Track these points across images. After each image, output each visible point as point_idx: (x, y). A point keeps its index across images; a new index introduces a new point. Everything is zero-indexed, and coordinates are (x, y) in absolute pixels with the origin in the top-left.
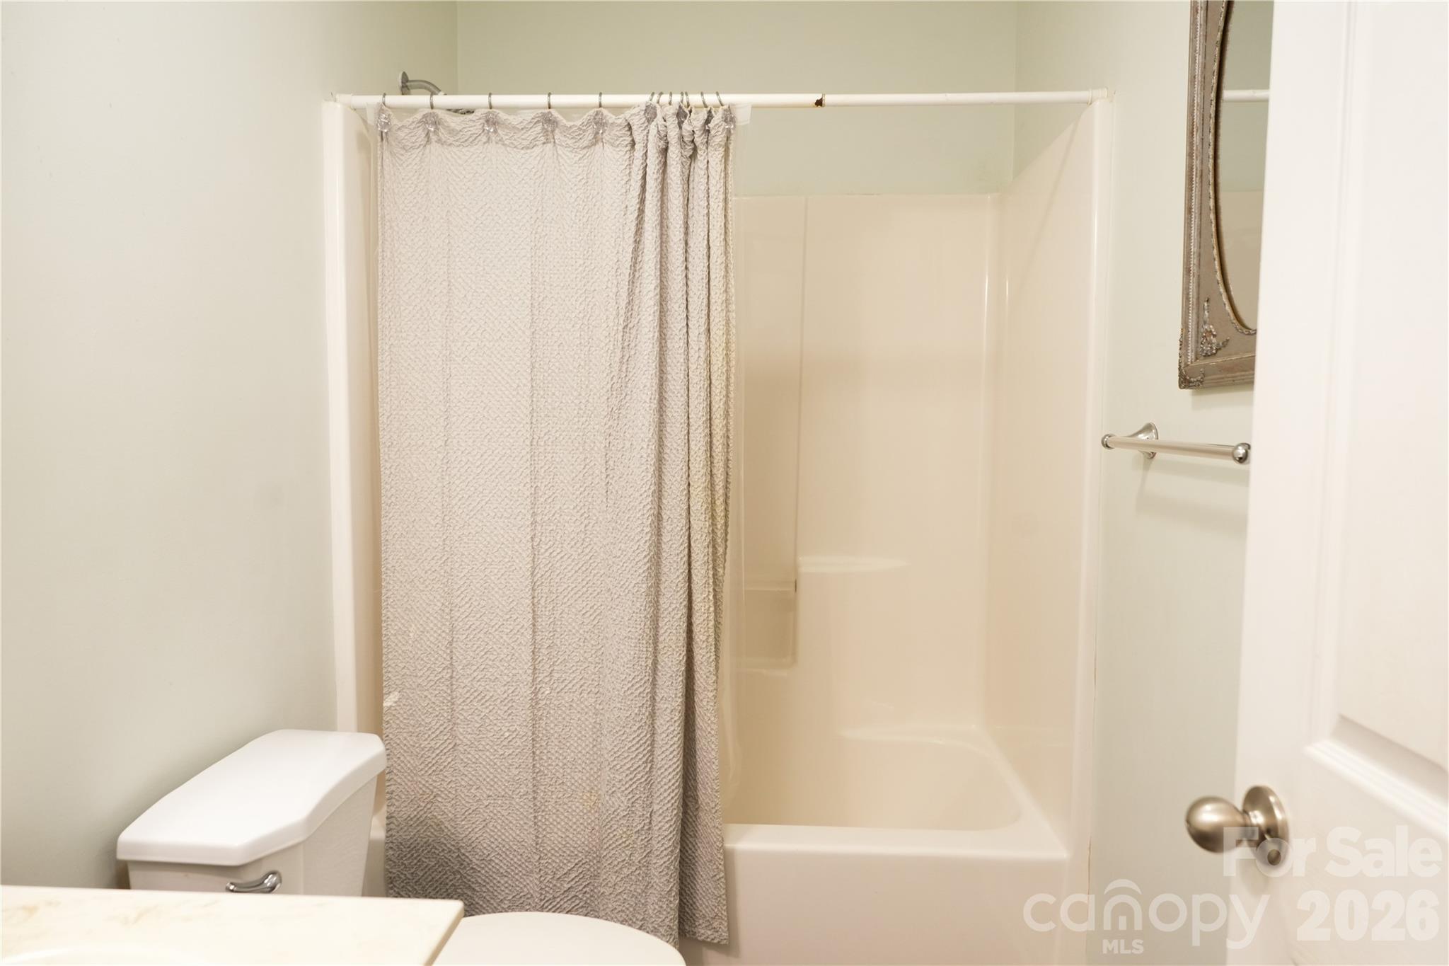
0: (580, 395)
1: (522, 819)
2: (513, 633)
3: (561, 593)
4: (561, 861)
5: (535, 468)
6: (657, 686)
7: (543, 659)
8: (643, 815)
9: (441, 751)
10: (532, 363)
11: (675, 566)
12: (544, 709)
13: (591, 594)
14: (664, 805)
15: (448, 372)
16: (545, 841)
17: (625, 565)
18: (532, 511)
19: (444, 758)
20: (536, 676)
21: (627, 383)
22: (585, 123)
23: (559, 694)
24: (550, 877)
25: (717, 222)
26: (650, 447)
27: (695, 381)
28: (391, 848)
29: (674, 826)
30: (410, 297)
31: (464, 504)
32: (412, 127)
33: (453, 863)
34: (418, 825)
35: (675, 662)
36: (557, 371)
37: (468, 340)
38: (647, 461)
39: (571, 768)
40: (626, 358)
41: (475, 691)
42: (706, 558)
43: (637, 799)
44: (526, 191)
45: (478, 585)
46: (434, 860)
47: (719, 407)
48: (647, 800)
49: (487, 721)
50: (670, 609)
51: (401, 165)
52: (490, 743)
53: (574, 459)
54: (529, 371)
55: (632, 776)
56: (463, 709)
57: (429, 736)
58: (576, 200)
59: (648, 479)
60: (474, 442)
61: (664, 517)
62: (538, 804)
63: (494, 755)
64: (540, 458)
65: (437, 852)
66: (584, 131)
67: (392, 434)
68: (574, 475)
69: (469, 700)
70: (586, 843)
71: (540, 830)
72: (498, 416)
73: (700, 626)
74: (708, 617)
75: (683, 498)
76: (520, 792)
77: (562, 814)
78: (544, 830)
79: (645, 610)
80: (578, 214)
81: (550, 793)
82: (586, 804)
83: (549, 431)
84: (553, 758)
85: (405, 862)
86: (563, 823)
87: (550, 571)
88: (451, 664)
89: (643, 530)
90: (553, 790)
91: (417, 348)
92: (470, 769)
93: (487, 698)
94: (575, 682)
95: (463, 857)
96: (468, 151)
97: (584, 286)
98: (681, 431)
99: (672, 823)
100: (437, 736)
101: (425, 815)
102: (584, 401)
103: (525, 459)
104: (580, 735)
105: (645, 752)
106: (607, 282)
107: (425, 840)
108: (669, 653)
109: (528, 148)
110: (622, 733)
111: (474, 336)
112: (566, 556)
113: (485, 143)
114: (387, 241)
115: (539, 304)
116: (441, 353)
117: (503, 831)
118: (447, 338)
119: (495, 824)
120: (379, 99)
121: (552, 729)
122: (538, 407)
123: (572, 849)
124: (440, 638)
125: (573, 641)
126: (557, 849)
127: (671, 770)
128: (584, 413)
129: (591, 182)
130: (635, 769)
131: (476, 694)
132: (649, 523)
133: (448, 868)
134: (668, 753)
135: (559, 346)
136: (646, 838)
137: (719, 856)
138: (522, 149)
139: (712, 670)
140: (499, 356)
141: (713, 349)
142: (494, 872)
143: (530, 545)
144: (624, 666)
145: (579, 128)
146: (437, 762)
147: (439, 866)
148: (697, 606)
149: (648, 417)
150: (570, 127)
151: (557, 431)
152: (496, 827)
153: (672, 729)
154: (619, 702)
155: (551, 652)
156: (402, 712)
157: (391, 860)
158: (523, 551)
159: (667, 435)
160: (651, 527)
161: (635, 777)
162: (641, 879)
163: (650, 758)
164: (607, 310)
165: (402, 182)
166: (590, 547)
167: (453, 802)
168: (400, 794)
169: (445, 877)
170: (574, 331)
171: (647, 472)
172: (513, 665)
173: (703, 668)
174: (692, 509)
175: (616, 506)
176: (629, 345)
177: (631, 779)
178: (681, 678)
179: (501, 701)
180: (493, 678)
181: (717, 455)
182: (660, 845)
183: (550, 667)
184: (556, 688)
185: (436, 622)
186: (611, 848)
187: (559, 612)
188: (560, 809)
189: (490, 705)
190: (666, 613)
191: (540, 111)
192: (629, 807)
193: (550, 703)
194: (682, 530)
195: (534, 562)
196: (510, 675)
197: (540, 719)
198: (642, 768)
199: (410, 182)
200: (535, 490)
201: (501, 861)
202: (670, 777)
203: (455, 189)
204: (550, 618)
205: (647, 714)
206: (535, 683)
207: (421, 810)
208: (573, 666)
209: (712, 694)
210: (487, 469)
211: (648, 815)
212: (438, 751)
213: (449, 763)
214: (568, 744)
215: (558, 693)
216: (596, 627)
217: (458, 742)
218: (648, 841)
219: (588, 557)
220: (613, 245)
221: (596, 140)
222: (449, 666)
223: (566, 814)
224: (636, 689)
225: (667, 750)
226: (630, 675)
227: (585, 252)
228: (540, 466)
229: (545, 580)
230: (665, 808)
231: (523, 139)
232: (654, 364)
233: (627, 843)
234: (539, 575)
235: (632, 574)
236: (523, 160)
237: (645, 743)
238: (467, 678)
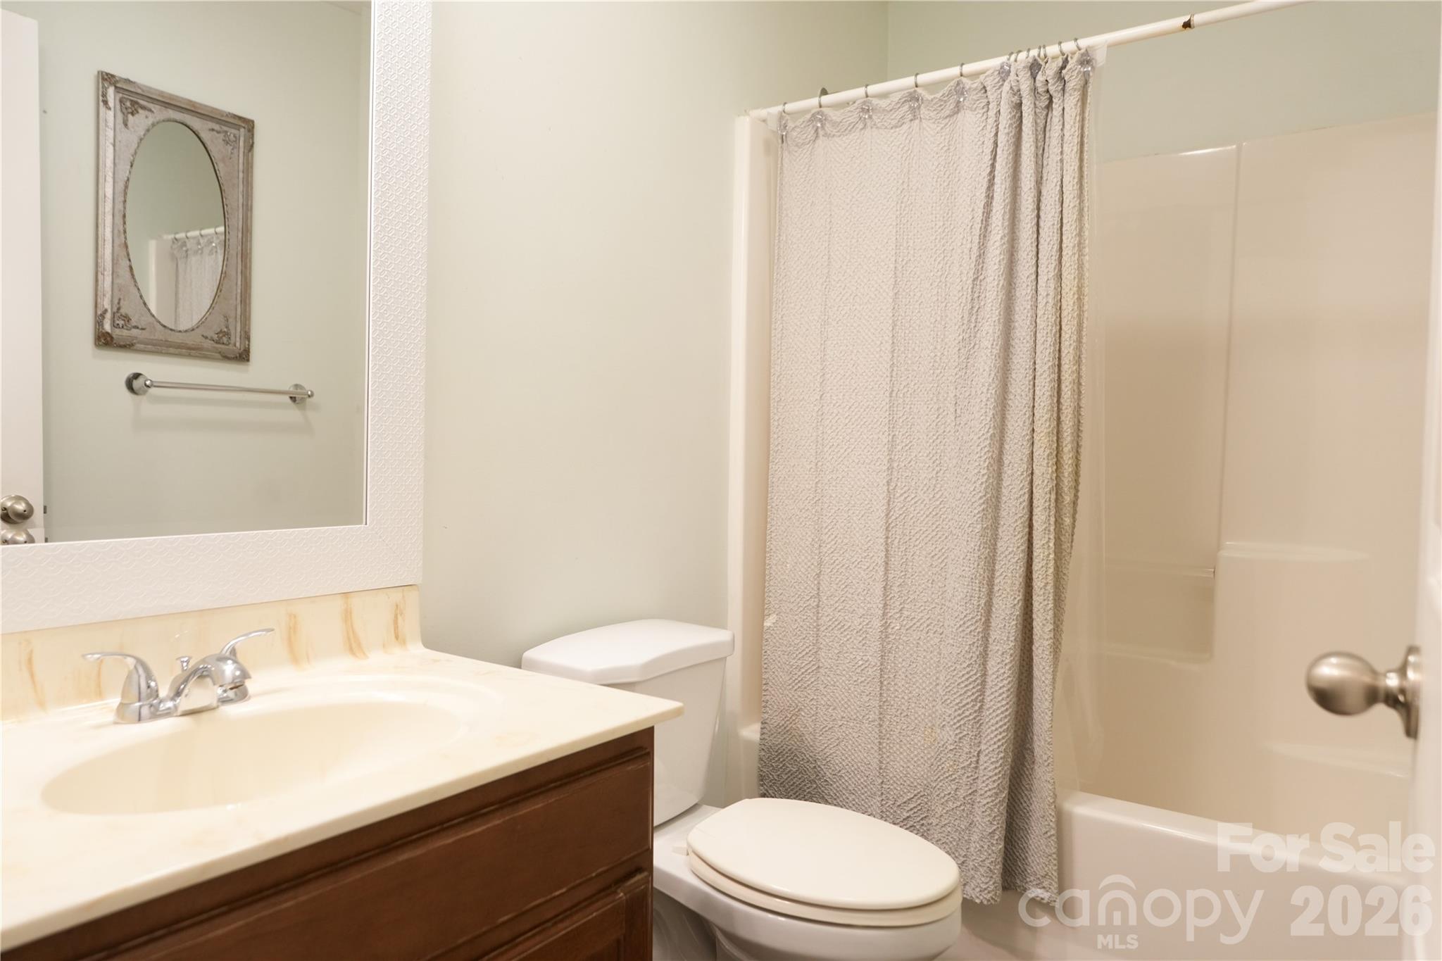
0: (936, 348)
1: (869, 744)
2: (869, 569)
3: (914, 536)
4: (901, 789)
5: (893, 418)
6: (991, 628)
7: (894, 596)
8: (970, 752)
9: (806, 671)
10: (894, 322)
11: (1014, 511)
12: (894, 644)
13: (940, 538)
14: (990, 746)
15: (825, 335)
16: (889, 768)
17: (964, 506)
18: (888, 457)
19: (808, 677)
20: (886, 611)
21: (976, 333)
22: (946, 94)
23: (908, 632)
24: (891, 802)
25: (1071, 166)
26: (990, 391)
27: (1041, 327)
28: (763, 749)
29: (1000, 769)
30: (798, 272)
31: (834, 451)
32: (802, 126)
33: (810, 772)
34: (785, 733)
35: (1009, 606)
36: (917, 328)
37: (842, 305)
38: (987, 404)
39: (916, 703)
40: (975, 309)
41: (836, 620)
42: (1047, 504)
43: (964, 736)
44: (894, 166)
45: (843, 525)
46: (795, 767)
47: (1069, 352)
48: (975, 739)
49: (845, 648)
50: (1007, 553)
51: (795, 161)
52: (846, 669)
53: (929, 409)
54: (891, 328)
55: (960, 712)
56: (825, 635)
57: (797, 656)
58: (937, 167)
59: (987, 422)
60: (844, 395)
61: (1006, 462)
62: (884, 731)
63: (849, 681)
64: (899, 409)
65: (798, 760)
66: (945, 102)
67: (781, 391)
68: (928, 424)
69: (831, 628)
70: (925, 776)
71: (885, 756)
72: (865, 372)
73: (1038, 573)
74: (1047, 564)
75: (1025, 443)
76: (869, 718)
77: (905, 744)
78: (888, 757)
79: (979, 550)
80: (939, 180)
81: (895, 723)
82: (927, 739)
83: (908, 384)
84: (900, 691)
85: (773, 764)
86: (905, 754)
87: (904, 515)
88: (818, 594)
89: (979, 472)
90: (898, 721)
91: (802, 315)
92: (829, 691)
93: (846, 627)
94: (922, 621)
95: (819, 769)
96: (847, 139)
97: (943, 246)
98: (1026, 377)
99: (998, 765)
100: (803, 657)
101: (790, 726)
102: (939, 354)
103: (884, 409)
104: (924, 673)
105: (974, 690)
106: (963, 239)
107: (789, 748)
108: (1003, 596)
109: (896, 127)
110: (952, 669)
111: (848, 301)
112: (920, 501)
113: (862, 129)
114: (783, 226)
115: (903, 267)
116: (820, 318)
117: (853, 751)
118: (826, 305)
119: (847, 744)
120: (780, 108)
121: (899, 663)
122: (898, 362)
123: (912, 780)
124: (809, 569)
125: (923, 581)
126: (898, 777)
127: (999, 712)
128: (939, 365)
129: (952, 148)
130: (964, 706)
131: (836, 623)
132: (986, 465)
133: (805, 777)
134: (997, 694)
135: (920, 304)
136: (972, 776)
137: (1050, 812)
138: (892, 128)
139: (1048, 618)
140: (867, 317)
141: (1064, 294)
142: (844, 788)
143: (885, 488)
144: (958, 604)
145: (940, 100)
146: (802, 680)
147: (799, 773)
148: (1037, 552)
149: (989, 362)
150: (932, 100)
151: (915, 384)
152: (847, 747)
153: (1002, 671)
154: (952, 639)
155: (902, 591)
156: (778, 632)
157: (762, 760)
158: (880, 494)
159: (1013, 382)
160: (988, 469)
161: (963, 713)
162: (965, 815)
163: (980, 698)
164: (961, 266)
165: (796, 175)
166: (940, 493)
167: (814, 718)
168: (773, 704)
169: (803, 783)
170: (932, 289)
171: (986, 416)
172: (868, 599)
173: (1040, 615)
174: (1035, 454)
175: (961, 451)
176: (979, 297)
177: (959, 715)
178: (1014, 622)
179: (857, 632)
180: (852, 610)
181: (1066, 401)
182: (984, 785)
183: (901, 604)
184: (906, 624)
185: (806, 555)
186: (939, 780)
187: (911, 554)
188: (903, 740)
189: (848, 634)
190: (1003, 556)
191: (905, 92)
192: (956, 742)
193: (900, 639)
194: (1022, 474)
195: (889, 505)
196: (865, 608)
197: (890, 652)
198: (970, 706)
199: (801, 174)
200: (893, 438)
201: (850, 778)
202: (998, 719)
203: (836, 174)
204: (902, 558)
205: (978, 653)
206: (886, 617)
207: (787, 720)
208: (922, 606)
209: (1047, 643)
210: (853, 420)
211: (976, 754)
212: (803, 670)
213: (812, 683)
214: (914, 680)
215: (907, 630)
216: (943, 570)
217: (821, 665)
218: (974, 780)
219: (938, 503)
220: (969, 203)
221: (958, 108)
222: (816, 595)
223: (908, 746)
224: (968, 627)
225: (996, 691)
226: (962, 612)
227: (945, 215)
228: (898, 416)
229: (900, 522)
230: (991, 749)
231: (892, 119)
232: (997, 311)
233: (954, 777)
234: (894, 517)
235: (968, 515)
236: (892, 139)
237: (975, 681)
238: (830, 608)
